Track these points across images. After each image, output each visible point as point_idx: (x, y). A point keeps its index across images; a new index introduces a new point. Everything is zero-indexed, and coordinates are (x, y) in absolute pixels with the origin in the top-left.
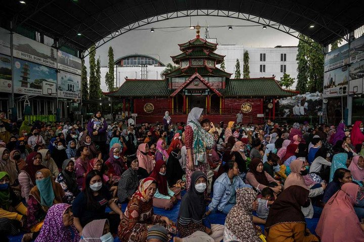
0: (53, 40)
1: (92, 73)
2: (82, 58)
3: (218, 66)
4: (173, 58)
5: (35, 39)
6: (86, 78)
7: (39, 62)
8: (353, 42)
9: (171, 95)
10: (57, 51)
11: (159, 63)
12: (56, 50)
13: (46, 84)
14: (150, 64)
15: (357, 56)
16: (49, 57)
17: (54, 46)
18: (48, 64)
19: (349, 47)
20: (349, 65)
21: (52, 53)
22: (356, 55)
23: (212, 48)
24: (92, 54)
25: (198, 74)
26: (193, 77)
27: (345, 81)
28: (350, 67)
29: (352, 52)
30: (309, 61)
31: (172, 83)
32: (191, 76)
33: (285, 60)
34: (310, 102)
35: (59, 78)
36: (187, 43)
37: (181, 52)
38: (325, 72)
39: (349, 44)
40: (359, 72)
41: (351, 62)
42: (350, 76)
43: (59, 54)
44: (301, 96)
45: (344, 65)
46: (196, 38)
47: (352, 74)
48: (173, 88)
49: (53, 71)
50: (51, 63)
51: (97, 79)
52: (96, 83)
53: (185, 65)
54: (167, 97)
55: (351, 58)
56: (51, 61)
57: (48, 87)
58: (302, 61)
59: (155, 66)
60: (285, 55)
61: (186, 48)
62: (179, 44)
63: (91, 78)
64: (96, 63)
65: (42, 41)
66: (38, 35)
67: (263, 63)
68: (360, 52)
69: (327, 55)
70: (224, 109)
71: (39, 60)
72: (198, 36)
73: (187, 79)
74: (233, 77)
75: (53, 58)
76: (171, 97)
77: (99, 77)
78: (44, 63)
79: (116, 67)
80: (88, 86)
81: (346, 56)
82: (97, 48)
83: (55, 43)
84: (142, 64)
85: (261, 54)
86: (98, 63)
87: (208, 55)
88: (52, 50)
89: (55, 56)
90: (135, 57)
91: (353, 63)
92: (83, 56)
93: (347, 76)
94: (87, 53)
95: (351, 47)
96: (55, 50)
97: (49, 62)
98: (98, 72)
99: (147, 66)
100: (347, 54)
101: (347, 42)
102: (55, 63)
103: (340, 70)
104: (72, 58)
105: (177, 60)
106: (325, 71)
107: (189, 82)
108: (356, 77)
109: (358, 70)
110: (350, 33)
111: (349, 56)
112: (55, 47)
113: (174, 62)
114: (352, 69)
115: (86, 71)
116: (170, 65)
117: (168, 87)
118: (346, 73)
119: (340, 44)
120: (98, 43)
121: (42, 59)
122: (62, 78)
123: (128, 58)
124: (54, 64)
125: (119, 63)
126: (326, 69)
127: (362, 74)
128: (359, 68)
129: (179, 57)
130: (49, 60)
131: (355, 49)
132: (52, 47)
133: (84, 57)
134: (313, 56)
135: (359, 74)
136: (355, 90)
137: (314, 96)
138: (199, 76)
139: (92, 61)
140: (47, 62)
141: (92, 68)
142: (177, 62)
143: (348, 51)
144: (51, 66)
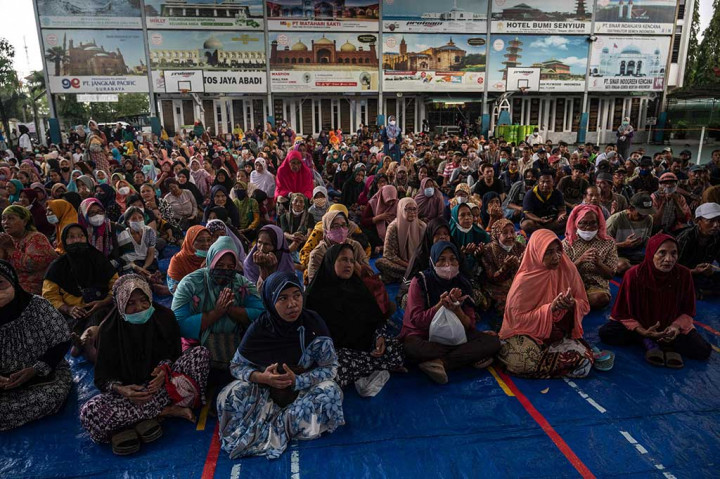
7: (544, 30)
16: (572, 16)
18: (567, 29)
21: (581, 5)
35: (595, 53)
49: (578, 42)
50: (575, 26)
56: (576, 22)
71: (546, 26)
75: (582, 15)
78: (557, 31)
89: (589, 10)
97: (571, 26)
102: (588, 24)
121: (553, 23)
122: (606, 51)
124: (583, 26)
130: (569, 21)
140: (565, 26)
144: (576, 31)
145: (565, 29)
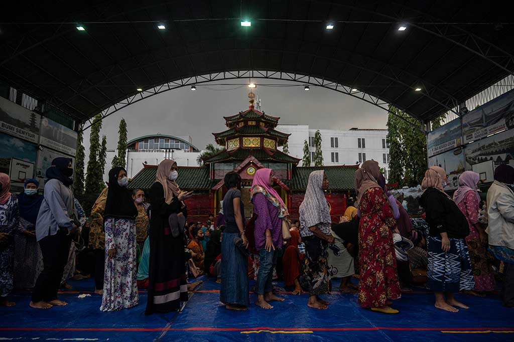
0: (36, 101)
1: (93, 157)
2: (80, 132)
3: (280, 149)
4: (216, 135)
5: (8, 98)
6: (83, 164)
7: (9, 131)
8: (466, 116)
9: (213, 188)
10: (42, 118)
11: (191, 147)
12: (40, 116)
13: (18, 164)
14: (178, 149)
15: (473, 134)
16: (27, 126)
17: (37, 111)
18: (25, 136)
19: (461, 122)
20: (464, 146)
21: (33, 121)
22: (472, 132)
23: (272, 123)
24: (96, 127)
25: (253, 158)
26: (246, 162)
27: (461, 168)
28: (466, 149)
29: (467, 129)
30: (403, 144)
31: (214, 170)
32: (242, 161)
33: (364, 147)
34: (409, 199)
35: (40, 159)
36: (237, 116)
37: (228, 129)
38: (430, 157)
39: (461, 118)
40: (480, 155)
41: (466, 142)
42: (467, 160)
43: (43, 122)
44: (396, 192)
45: (456, 146)
46: (248, 109)
47: (470, 158)
48: (216, 178)
49: (30, 148)
50: (29, 135)
51: (100, 166)
52: (97, 172)
53: (233, 145)
54: (207, 191)
55: (465, 137)
56: (30, 132)
57: (21, 168)
58: (394, 145)
59: (185, 151)
60: (363, 140)
61: (234, 123)
62: (226, 117)
63: (90, 163)
64: (100, 142)
65: (19, 101)
66: (14, 92)
67: (335, 150)
68: (477, 128)
69: (430, 134)
70: (291, 208)
71: (11, 128)
72: (253, 107)
73: (237, 166)
74: (300, 164)
75: (34, 128)
76: (213, 191)
77: (103, 162)
78: (18, 135)
79: (128, 151)
80: (85, 177)
81: (457, 135)
82: (104, 117)
83: (39, 106)
84: (166, 149)
85: (332, 139)
86: (104, 142)
87: (268, 132)
88: (33, 115)
89: (37, 125)
90: (156, 138)
91: (468, 143)
92: (81, 129)
93: (463, 161)
94: (88, 123)
95: (464, 123)
96: (38, 116)
97: (27, 134)
98: (102, 155)
99: (173, 151)
100: (459, 132)
101: (457, 117)
102: (36, 136)
103: (451, 154)
104: (63, 129)
105: (221, 138)
106: (429, 155)
107: (240, 168)
108: (476, 161)
109: (479, 153)
110: (459, 104)
111: (462, 135)
112: (39, 112)
113: (217, 141)
114: (469, 152)
115: (83, 154)
116: (210, 147)
117: (208, 176)
118: (461, 157)
119: (443, 121)
120: (106, 111)
121: (16, 128)
122: (45, 159)
123: (145, 139)
124: (34, 136)
125: (133, 146)
126: (430, 152)
127: (484, 157)
128: (479, 149)
129: (225, 134)
130: (26, 130)
131: (469, 124)
132: (34, 111)
133: (82, 131)
134: (410, 136)
135: (480, 157)
136: (483, 178)
137: (414, 191)
138: (256, 160)
139: (94, 139)
140: (23, 133)
141: (94, 148)
142: (221, 142)
143: (461, 127)
144: (30, 139)
145: (23, 135)
